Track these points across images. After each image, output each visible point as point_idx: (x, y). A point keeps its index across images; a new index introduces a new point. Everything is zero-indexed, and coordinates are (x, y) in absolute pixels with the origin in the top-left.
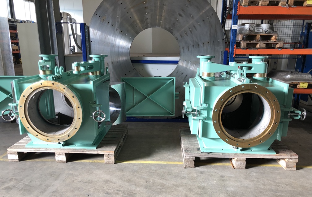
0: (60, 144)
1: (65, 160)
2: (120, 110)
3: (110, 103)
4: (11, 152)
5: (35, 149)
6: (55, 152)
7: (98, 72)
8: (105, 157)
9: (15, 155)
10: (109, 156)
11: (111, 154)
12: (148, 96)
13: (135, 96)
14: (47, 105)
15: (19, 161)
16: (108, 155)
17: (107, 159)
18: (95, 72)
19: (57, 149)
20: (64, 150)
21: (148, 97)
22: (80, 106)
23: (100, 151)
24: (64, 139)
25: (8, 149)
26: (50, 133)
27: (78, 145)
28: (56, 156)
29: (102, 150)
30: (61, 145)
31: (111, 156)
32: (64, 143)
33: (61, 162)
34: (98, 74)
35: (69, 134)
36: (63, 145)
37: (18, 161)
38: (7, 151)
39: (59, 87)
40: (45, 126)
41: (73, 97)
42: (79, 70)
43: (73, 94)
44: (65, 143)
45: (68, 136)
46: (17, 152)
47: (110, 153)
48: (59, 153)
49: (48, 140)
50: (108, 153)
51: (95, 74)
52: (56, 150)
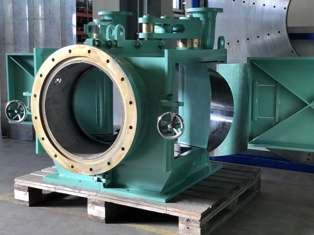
0: (99, 182)
1: (104, 217)
2: (231, 121)
3: (213, 105)
4: (19, 185)
5: (55, 186)
6: (88, 197)
7: (196, 41)
8: (181, 225)
9: (25, 193)
10: (190, 224)
11: (193, 220)
12: (310, 103)
13: (279, 102)
14: (98, 107)
15: (30, 206)
16: (188, 220)
17: (184, 230)
18: (189, 41)
19: (92, 191)
20: (103, 196)
21: (309, 105)
22: (133, 100)
23: (171, 210)
24: (100, 169)
25: (15, 180)
26: (79, 154)
27: (134, 189)
28: (89, 205)
29: (176, 208)
30: (102, 184)
31: (193, 224)
32: (107, 182)
33: (96, 219)
34: (195, 46)
35: (110, 159)
36: (105, 186)
37: (28, 204)
38: (14, 182)
39: (98, 58)
40: (77, 141)
41: (122, 79)
42: (152, 30)
43: (123, 74)
44: (109, 182)
45: (109, 164)
46: (29, 187)
47: (193, 218)
48: (93, 200)
49: (72, 167)
50: (187, 217)
51: (189, 45)
52: (90, 193)
